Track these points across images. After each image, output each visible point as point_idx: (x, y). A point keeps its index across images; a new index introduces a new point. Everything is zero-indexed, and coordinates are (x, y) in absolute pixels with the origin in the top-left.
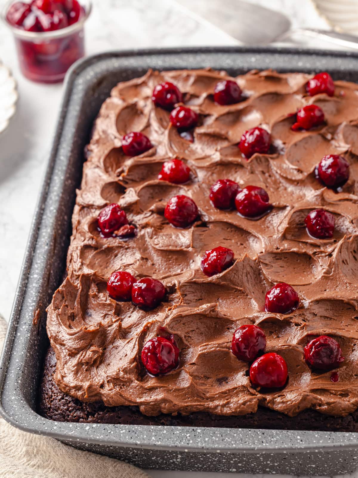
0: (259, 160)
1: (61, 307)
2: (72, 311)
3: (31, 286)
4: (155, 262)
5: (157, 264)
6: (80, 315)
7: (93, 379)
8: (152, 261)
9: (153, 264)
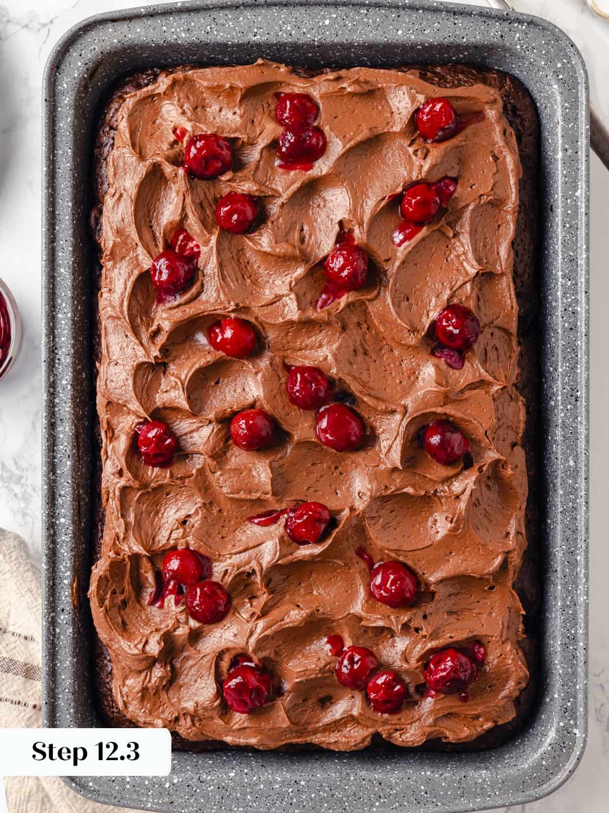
0: (351, 307)
1: (108, 596)
2: (122, 598)
3: (59, 540)
4: (222, 507)
5: (226, 510)
6: (133, 598)
7: (164, 705)
8: (218, 505)
9: (220, 511)
